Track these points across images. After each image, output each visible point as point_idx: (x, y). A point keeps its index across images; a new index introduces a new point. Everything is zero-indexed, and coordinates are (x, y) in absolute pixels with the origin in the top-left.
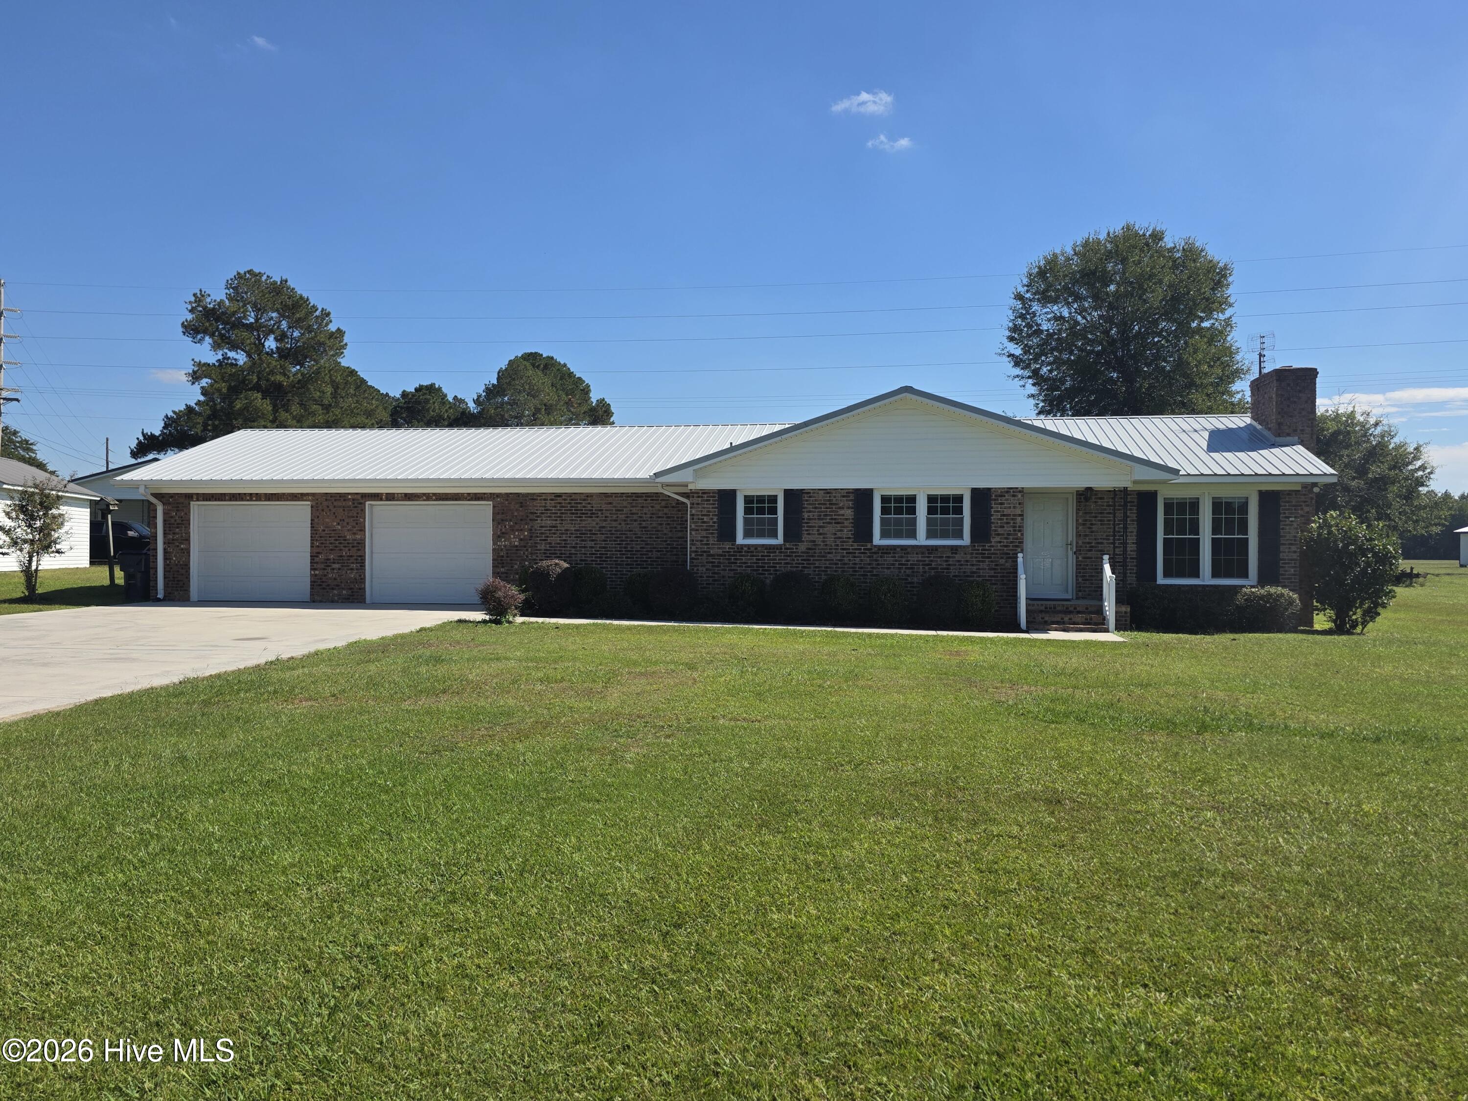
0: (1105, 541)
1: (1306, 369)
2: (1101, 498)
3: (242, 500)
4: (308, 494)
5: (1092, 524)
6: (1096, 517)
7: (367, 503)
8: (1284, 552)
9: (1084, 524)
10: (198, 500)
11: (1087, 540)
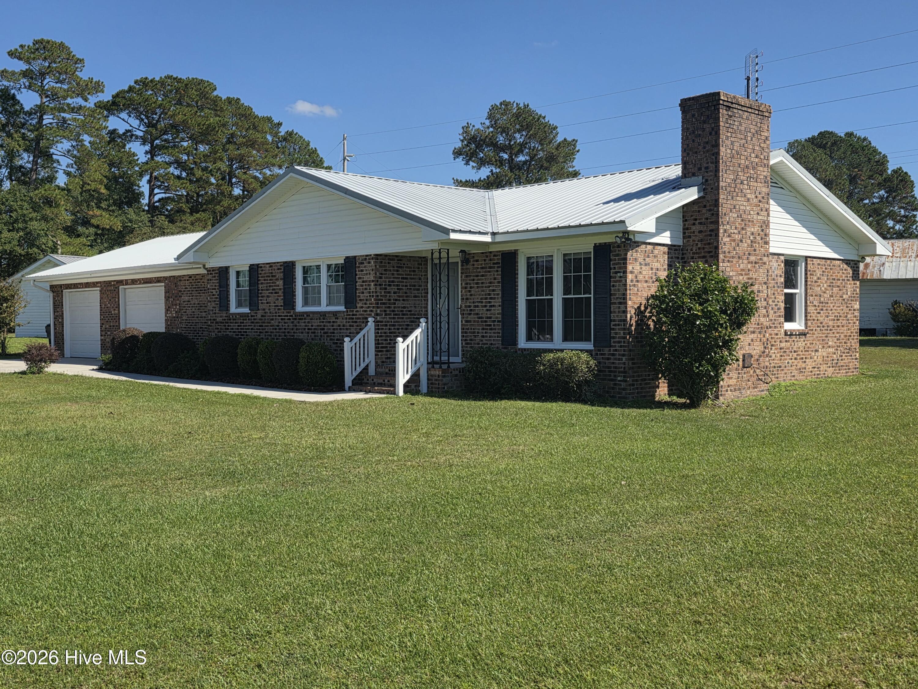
0: (480, 304)
1: (710, 94)
2: (477, 261)
3: (77, 288)
4: (97, 283)
5: (471, 287)
6: (473, 280)
7: (120, 287)
8: (615, 312)
9: (466, 288)
10: (67, 289)
11: (468, 304)
